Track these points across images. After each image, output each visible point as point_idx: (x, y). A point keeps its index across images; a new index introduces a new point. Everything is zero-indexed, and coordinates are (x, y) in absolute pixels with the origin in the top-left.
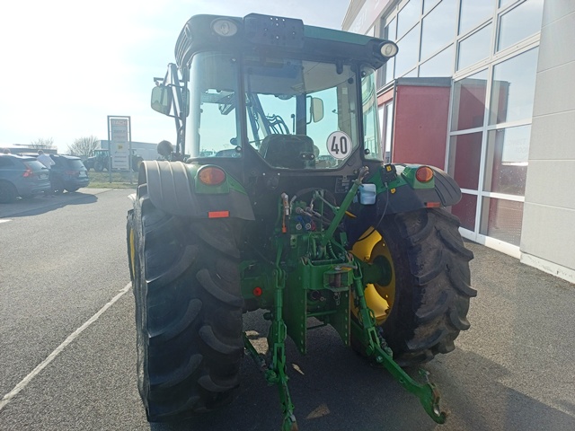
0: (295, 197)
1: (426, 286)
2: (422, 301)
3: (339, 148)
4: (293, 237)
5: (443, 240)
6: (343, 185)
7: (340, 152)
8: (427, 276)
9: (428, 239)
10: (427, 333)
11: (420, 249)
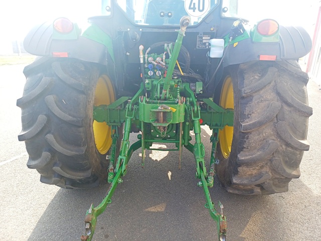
0: (149, 49)
1: (250, 133)
2: (245, 146)
3: (197, 6)
4: (147, 81)
5: (278, 94)
6: (204, 41)
7: (197, 10)
8: (250, 125)
9: (262, 92)
10: (250, 173)
11: (252, 99)
